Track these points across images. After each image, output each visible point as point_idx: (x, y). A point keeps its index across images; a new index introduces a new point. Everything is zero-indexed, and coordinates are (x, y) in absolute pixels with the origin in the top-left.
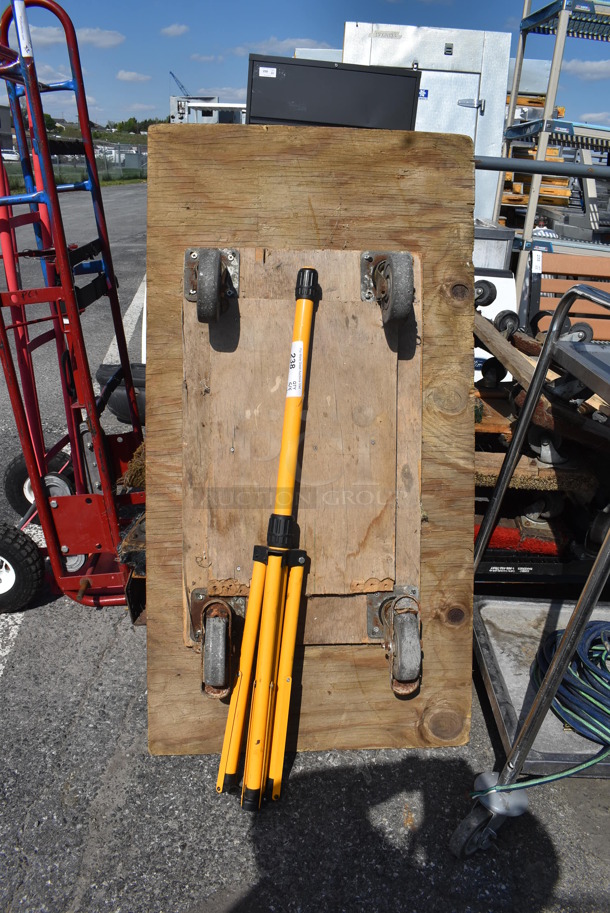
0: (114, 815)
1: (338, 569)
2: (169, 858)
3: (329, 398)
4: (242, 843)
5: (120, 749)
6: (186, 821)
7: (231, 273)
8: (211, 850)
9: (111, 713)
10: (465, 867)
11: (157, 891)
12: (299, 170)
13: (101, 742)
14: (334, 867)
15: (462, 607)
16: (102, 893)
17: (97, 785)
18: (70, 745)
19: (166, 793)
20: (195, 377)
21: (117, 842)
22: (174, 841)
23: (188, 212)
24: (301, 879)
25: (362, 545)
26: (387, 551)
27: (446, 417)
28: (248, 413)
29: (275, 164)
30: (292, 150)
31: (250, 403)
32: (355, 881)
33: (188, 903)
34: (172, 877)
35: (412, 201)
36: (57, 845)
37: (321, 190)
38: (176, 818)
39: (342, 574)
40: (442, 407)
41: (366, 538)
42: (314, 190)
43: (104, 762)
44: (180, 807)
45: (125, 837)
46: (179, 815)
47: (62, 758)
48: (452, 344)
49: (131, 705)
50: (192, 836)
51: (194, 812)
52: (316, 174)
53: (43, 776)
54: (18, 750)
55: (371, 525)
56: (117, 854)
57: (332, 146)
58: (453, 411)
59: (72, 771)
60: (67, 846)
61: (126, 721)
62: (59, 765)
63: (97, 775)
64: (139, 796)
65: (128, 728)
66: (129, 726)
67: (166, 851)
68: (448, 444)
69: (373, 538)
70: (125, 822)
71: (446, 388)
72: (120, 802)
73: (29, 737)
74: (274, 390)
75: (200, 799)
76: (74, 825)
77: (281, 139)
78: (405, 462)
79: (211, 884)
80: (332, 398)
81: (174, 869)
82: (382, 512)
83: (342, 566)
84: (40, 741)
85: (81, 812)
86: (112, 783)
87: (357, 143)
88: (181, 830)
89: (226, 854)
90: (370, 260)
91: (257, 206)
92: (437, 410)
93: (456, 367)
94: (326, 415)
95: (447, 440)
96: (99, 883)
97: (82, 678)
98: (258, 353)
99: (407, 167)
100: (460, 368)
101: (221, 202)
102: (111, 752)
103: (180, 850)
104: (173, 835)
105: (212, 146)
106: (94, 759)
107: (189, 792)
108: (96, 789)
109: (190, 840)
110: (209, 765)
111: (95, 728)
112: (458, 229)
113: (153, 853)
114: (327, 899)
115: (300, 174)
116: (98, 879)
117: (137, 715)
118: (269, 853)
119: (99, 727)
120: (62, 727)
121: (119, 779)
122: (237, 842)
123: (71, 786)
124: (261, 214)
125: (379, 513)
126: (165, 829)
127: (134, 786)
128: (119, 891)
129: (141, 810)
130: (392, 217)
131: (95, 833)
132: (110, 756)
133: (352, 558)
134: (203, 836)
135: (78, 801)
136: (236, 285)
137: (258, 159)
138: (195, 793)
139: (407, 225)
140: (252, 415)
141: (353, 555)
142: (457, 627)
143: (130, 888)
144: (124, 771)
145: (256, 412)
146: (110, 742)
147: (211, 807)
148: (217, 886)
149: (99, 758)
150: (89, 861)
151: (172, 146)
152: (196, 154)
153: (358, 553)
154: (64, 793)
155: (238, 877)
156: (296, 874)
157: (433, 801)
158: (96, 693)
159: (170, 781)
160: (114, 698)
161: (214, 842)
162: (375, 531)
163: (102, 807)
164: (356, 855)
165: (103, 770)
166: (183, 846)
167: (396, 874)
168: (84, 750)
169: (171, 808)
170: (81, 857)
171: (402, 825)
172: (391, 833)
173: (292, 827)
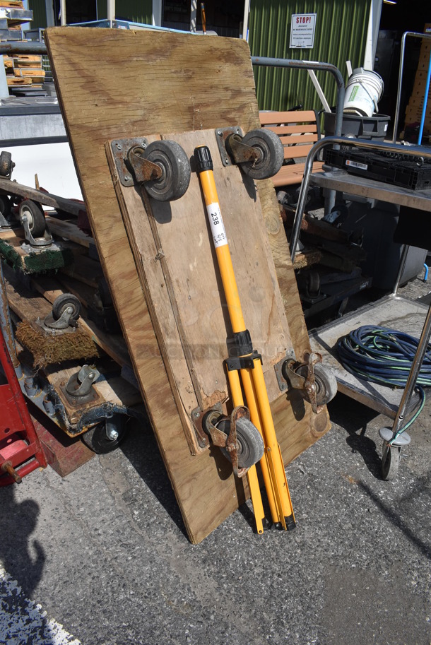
0: (221, 594)
2: (282, 587)
4: (301, 549)
5: (168, 557)
6: (262, 562)
8: (293, 566)
9: (131, 541)
11: (300, 608)
12: (162, 68)
13: (151, 562)
14: (350, 525)
16: (277, 636)
17: (187, 587)
18: (134, 580)
19: (232, 558)
20: (147, 249)
21: (244, 605)
22: (271, 577)
23: (97, 108)
24: (346, 542)
25: (269, 334)
26: (280, 332)
27: (274, 236)
28: (191, 267)
29: (147, 63)
31: (190, 260)
32: (367, 524)
33: (321, 599)
34: (296, 596)
35: (227, 89)
36: (217, 638)
38: (255, 566)
40: (271, 231)
41: (269, 329)
42: (174, 84)
43: (170, 572)
44: (250, 559)
45: (245, 599)
46: (255, 562)
47: (141, 591)
49: (136, 528)
50: (276, 567)
51: (259, 555)
52: (173, 71)
53: (146, 612)
54: (104, 612)
55: (269, 319)
56: (254, 611)
57: (178, 48)
58: (276, 230)
59: (160, 593)
60: (223, 633)
61: (147, 538)
62: (146, 597)
63: (178, 582)
64: (218, 572)
65: (155, 542)
66: (153, 540)
67: (275, 585)
68: (279, 253)
69: (272, 327)
70: (232, 592)
71: (269, 217)
72: (213, 584)
73: (99, 598)
74: (200, 244)
75: (253, 547)
76: (209, 619)
77: (147, 42)
79: (317, 581)
80: (231, 240)
81: (291, 590)
82: (272, 308)
84: (110, 594)
85: (201, 609)
86: (193, 579)
87: (192, 46)
88: (267, 569)
89: (302, 561)
90: (221, 135)
91: (142, 100)
92: (269, 232)
95: (278, 251)
96: (269, 633)
97: (76, 535)
98: (185, 219)
99: (220, 63)
101: (119, 98)
102: (166, 563)
103: (281, 579)
104: (267, 575)
105: (101, 48)
106: (161, 575)
107: (243, 547)
108: (189, 590)
109: (278, 569)
110: (232, 526)
111: (134, 558)
112: (251, 107)
113: (271, 592)
114: (366, 541)
115: (163, 71)
116: (265, 631)
117: (149, 530)
118: (318, 544)
119: (136, 555)
120: (112, 573)
121: (193, 573)
122: (299, 551)
123: (173, 601)
124: (147, 106)
125: (271, 310)
126: (259, 576)
127: (208, 570)
128: (283, 626)
129: (231, 578)
130: (219, 101)
131: (225, 612)
132: (168, 564)
133: (267, 345)
134: (280, 562)
135: (189, 605)
137: (135, 59)
138: (246, 545)
139: (228, 107)
140: (194, 268)
141: (267, 343)
143: (287, 619)
144: (189, 567)
145: (195, 264)
146: (157, 558)
147: (264, 545)
148: (320, 579)
149: (164, 572)
150: (245, 629)
151: (71, 48)
152: (91, 56)
153: (268, 340)
154: (175, 609)
155: (321, 566)
156: (341, 542)
157: (348, 464)
158: (102, 537)
159: (224, 550)
160: (118, 531)
161: (289, 560)
162: (272, 322)
163: (208, 596)
164: (352, 512)
165: (177, 576)
166: (279, 576)
167: (376, 507)
168: (148, 576)
169: (246, 563)
170: (239, 631)
171: (351, 484)
172: (352, 491)
173: (311, 523)
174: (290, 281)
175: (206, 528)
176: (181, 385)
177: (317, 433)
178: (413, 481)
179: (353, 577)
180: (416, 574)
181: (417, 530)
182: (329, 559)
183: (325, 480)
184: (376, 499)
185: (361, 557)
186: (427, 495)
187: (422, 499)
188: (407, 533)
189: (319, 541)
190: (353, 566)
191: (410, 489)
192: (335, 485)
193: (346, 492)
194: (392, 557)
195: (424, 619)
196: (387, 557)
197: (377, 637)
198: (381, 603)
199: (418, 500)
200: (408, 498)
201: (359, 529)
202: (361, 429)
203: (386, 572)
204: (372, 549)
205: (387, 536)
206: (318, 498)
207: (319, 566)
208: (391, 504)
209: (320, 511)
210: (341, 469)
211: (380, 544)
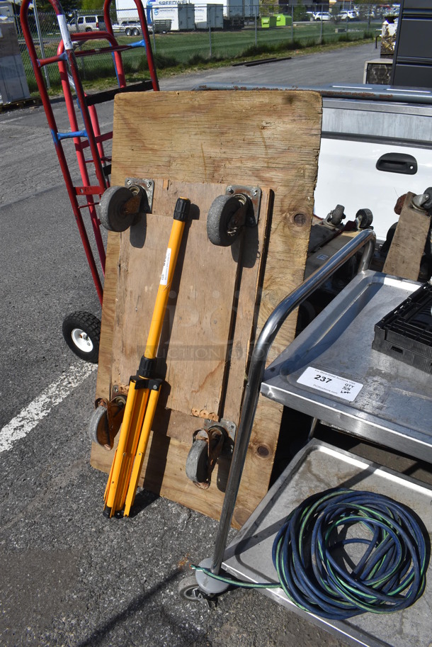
0: (56, 490)
2: (60, 522)
3: (192, 287)
4: (95, 531)
6: (81, 507)
7: (148, 196)
8: (80, 528)
10: (188, 605)
11: (43, 535)
12: (196, 123)
14: (125, 566)
15: (268, 447)
16: (23, 524)
18: (66, 446)
19: (84, 489)
21: (47, 504)
22: (69, 515)
23: (132, 152)
24: (105, 564)
26: (215, 395)
28: (146, 288)
29: (182, 119)
30: (194, 109)
31: (147, 283)
32: (128, 579)
33: (50, 548)
34: (53, 532)
35: (270, 147)
36: (24, 494)
37: (209, 138)
38: (78, 504)
39: (187, 401)
41: (204, 383)
42: (205, 138)
43: (73, 461)
44: (84, 500)
45: (51, 503)
46: (81, 503)
47: (58, 451)
48: (289, 259)
50: (78, 517)
51: (88, 505)
52: (207, 126)
54: (43, 440)
55: (207, 376)
56: (42, 509)
57: (217, 105)
59: (56, 460)
60: (27, 496)
62: (53, 455)
63: (65, 467)
64: (73, 485)
67: (61, 518)
69: (208, 385)
70: (57, 496)
71: (279, 292)
72: (64, 484)
73: (53, 435)
76: (37, 487)
77: (186, 101)
78: (239, 339)
79: (66, 544)
81: (58, 529)
82: (216, 370)
83: (188, 397)
84: (55, 439)
85: (44, 483)
86: (68, 474)
87: (234, 102)
88: (76, 511)
89: (84, 533)
90: (232, 192)
91: (170, 149)
93: (289, 277)
94: (189, 298)
96: (25, 520)
98: (154, 251)
99: (269, 120)
100: (292, 278)
101: (151, 146)
103: (67, 521)
104: (71, 512)
105: (147, 107)
106: (70, 458)
108: (60, 473)
109: (76, 518)
112: (304, 170)
113: (56, 516)
114: (108, 580)
115: (197, 126)
116: (26, 518)
118: (103, 542)
120: (70, 435)
121: (72, 473)
122: (94, 529)
123: (50, 468)
124: (173, 155)
125: (213, 370)
126: (70, 507)
127: (75, 479)
128: (29, 527)
129: (68, 492)
130: (255, 158)
131: (42, 495)
133: (194, 393)
134: (82, 519)
135: (47, 476)
136: (150, 204)
137: (172, 116)
139: (266, 165)
140: (148, 290)
141: (195, 391)
142: (263, 459)
143: (34, 528)
144: (77, 469)
145: (151, 288)
147: (97, 506)
148: (68, 546)
149: (72, 458)
150: (30, 507)
151: (126, 108)
152: (138, 113)
153: (198, 391)
154: (45, 470)
155: (80, 547)
156: (105, 560)
159: (91, 483)
161: (84, 524)
163: (54, 484)
164: (140, 566)
165: (70, 465)
166: (70, 520)
167: (149, 588)
168: (69, 451)
170: (28, 504)
171: (177, 564)
172: (167, 564)
173: (124, 535)
176: (116, 363)
178: (199, 628)
179: (70, 570)
180: (73, 622)
181: (125, 627)
182: (88, 551)
183: (177, 540)
184: (160, 587)
185: (91, 575)
186: (177, 642)
187: (170, 635)
188: (119, 618)
189: (106, 543)
190: (81, 570)
191: (185, 624)
192: (172, 550)
193: (166, 559)
194: (92, 601)
195: (29, 626)
196: (92, 597)
197: (17, 588)
198: (45, 591)
199: (167, 632)
200: (173, 623)
201: (120, 574)
203: (75, 597)
204: (100, 585)
205: (115, 598)
206: (153, 537)
207: (80, 545)
208: (156, 602)
209: (138, 540)
210: (196, 553)
211: (105, 592)
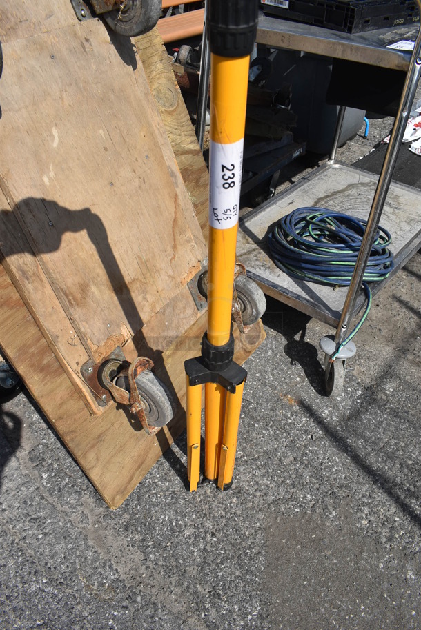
0: (148, 567)
1: (169, 276)
2: (217, 550)
3: (101, 132)
4: (237, 498)
5: (84, 528)
6: (193, 521)
8: (229, 520)
9: (41, 514)
11: (238, 573)
13: (65, 538)
14: (292, 459)
16: (213, 611)
17: (108, 564)
18: (46, 564)
19: (158, 520)
21: (175, 578)
22: (204, 538)
24: (288, 481)
25: (174, 247)
26: (189, 241)
27: (170, 113)
28: (46, 179)
31: (43, 170)
32: (311, 455)
33: (262, 558)
34: (233, 557)
36: (145, 625)
38: (185, 526)
39: (173, 278)
40: (165, 106)
41: (174, 240)
43: (87, 547)
44: (179, 518)
45: (175, 569)
46: (184, 522)
47: (55, 577)
49: (46, 495)
50: (209, 525)
51: (190, 512)
53: (63, 603)
54: (15, 609)
55: (173, 228)
56: (186, 584)
58: (172, 105)
59: (77, 577)
60: (152, 617)
61: (59, 507)
62: (61, 584)
63: (97, 559)
64: (144, 540)
65: (69, 510)
66: (66, 508)
67: (208, 548)
68: (180, 135)
69: (178, 237)
70: (160, 563)
71: (161, 87)
72: (138, 556)
73: (8, 593)
74: (55, 144)
75: (182, 502)
76: (135, 601)
78: (167, 164)
79: (256, 535)
80: (104, 131)
81: (228, 552)
82: (175, 213)
83: (170, 272)
84: (20, 586)
85: (126, 592)
86: (115, 552)
88: (198, 529)
89: (238, 512)
92: (163, 109)
94: (106, 149)
95: (178, 132)
96: (204, 610)
100: (161, 66)
102: (82, 536)
103: (215, 539)
104: (199, 536)
106: (78, 553)
107: (170, 505)
108: (111, 567)
109: (211, 527)
110: (157, 478)
111: (45, 534)
113: (205, 558)
114: (310, 477)
116: (200, 608)
117: (61, 497)
118: (256, 487)
119: (47, 531)
120: (20, 559)
121: (114, 545)
122: (234, 500)
123: (93, 585)
125: (173, 215)
126: (190, 538)
127: (132, 539)
128: (220, 599)
129: (158, 545)
131: (154, 590)
132: (85, 538)
133: (173, 261)
134: (214, 517)
135: (111, 587)
138: (174, 501)
140: (50, 179)
141: (173, 258)
143: (223, 590)
144: (110, 538)
145: (52, 174)
146: (72, 532)
147: (194, 498)
148: (260, 532)
149: (81, 548)
150: (177, 608)
153: (175, 255)
154: (96, 595)
155: (261, 516)
156: (282, 482)
157: (287, 381)
158: (7, 513)
159: (149, 511)
160: (25, 502)
161: (224, 514)
162: (177, 231)
163: (133, 572)
164: (293, 442)
165: (96, 552)
166: (213, 535)
167: (320, 432)
168: (63, 556)
169: (174, 524)
170: (170, 612)
171: (291, 406)
172: (292, 415)
173: (247, 461)
174: (200, 169)
175: (125, 489)
176: (60, 339)
177: (249, 347)
178: (360, 392)
179: (297, 524)
180: (366, 511)
181: (366, 455)
182: (269, 505)
183: (261, 404)
184: (320, 422)
185: (305, 497)
186: (376, 409)
187: (371, 414)
188: (356, 459)
189: (257, 483)
190: (297, 510)
191: (358, 403)
192: (273, 410)
193: (286, 416)
194: (339, 493)
195: (377, 566)
196: (333, 493)
197: (326, 596)
198: (329, 553)
199: (366, 417)
200: (355, 414)
201: (302, 463)
202: (300, 333)
203: (334, 513)
204: (317, 486)
205: (333, 466)
206: (254, 429)
207: (258, 516)
208: (337, 426)
209: (257, 445)
210: (279, 388)
211: (326, 479)
